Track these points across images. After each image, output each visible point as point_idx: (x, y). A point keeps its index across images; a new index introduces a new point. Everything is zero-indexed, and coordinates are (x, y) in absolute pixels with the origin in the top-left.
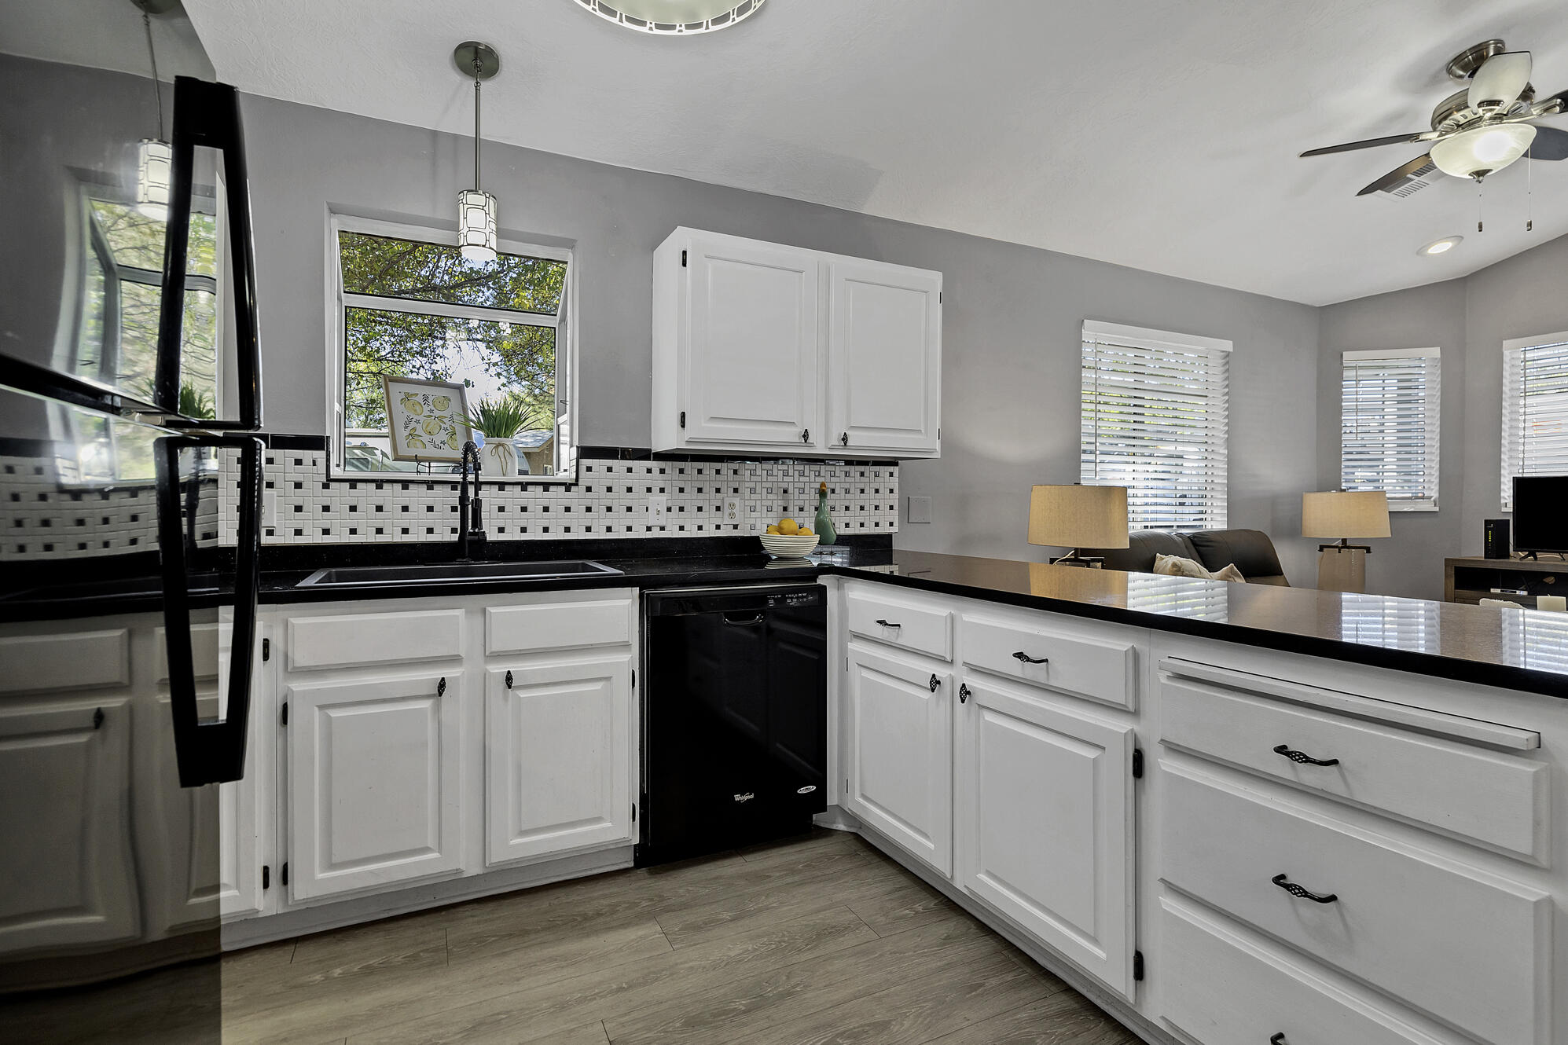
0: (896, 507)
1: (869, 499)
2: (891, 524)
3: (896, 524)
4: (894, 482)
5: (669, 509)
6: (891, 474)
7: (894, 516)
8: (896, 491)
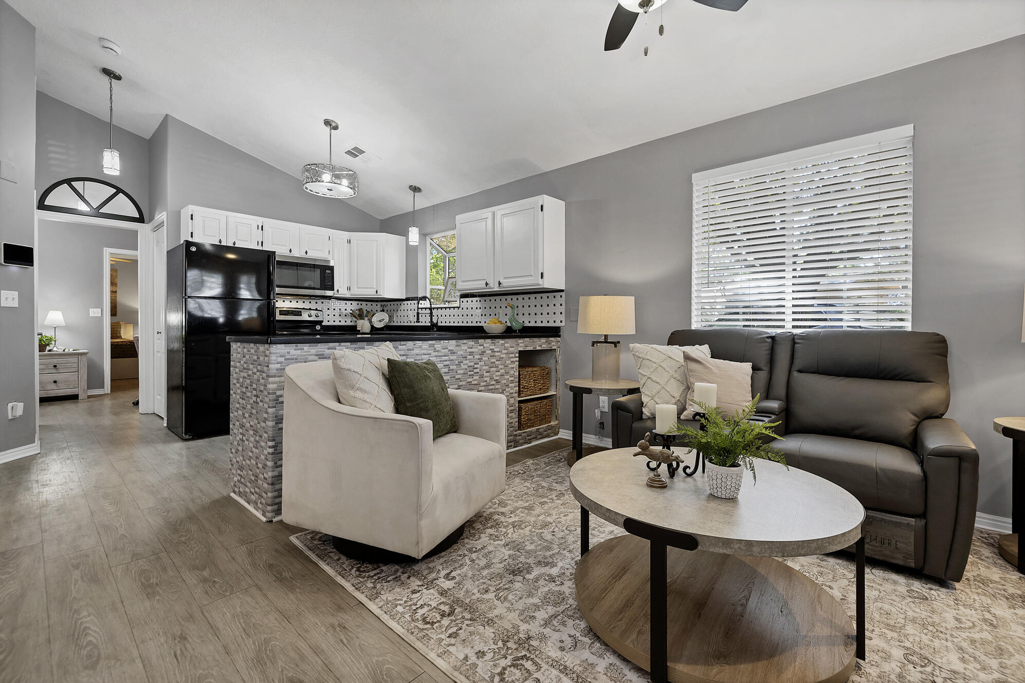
0: (563, 313)
1: (551, 309)
2: (561, 322)
3: (563, 322)
4: (563, 301)
5: (482, 315)
6: (561, 296)
7: (563, 317)
8: (563, 305)
